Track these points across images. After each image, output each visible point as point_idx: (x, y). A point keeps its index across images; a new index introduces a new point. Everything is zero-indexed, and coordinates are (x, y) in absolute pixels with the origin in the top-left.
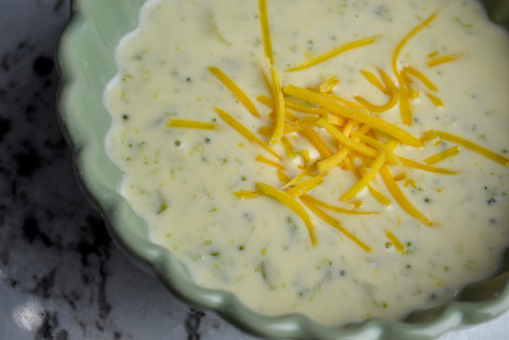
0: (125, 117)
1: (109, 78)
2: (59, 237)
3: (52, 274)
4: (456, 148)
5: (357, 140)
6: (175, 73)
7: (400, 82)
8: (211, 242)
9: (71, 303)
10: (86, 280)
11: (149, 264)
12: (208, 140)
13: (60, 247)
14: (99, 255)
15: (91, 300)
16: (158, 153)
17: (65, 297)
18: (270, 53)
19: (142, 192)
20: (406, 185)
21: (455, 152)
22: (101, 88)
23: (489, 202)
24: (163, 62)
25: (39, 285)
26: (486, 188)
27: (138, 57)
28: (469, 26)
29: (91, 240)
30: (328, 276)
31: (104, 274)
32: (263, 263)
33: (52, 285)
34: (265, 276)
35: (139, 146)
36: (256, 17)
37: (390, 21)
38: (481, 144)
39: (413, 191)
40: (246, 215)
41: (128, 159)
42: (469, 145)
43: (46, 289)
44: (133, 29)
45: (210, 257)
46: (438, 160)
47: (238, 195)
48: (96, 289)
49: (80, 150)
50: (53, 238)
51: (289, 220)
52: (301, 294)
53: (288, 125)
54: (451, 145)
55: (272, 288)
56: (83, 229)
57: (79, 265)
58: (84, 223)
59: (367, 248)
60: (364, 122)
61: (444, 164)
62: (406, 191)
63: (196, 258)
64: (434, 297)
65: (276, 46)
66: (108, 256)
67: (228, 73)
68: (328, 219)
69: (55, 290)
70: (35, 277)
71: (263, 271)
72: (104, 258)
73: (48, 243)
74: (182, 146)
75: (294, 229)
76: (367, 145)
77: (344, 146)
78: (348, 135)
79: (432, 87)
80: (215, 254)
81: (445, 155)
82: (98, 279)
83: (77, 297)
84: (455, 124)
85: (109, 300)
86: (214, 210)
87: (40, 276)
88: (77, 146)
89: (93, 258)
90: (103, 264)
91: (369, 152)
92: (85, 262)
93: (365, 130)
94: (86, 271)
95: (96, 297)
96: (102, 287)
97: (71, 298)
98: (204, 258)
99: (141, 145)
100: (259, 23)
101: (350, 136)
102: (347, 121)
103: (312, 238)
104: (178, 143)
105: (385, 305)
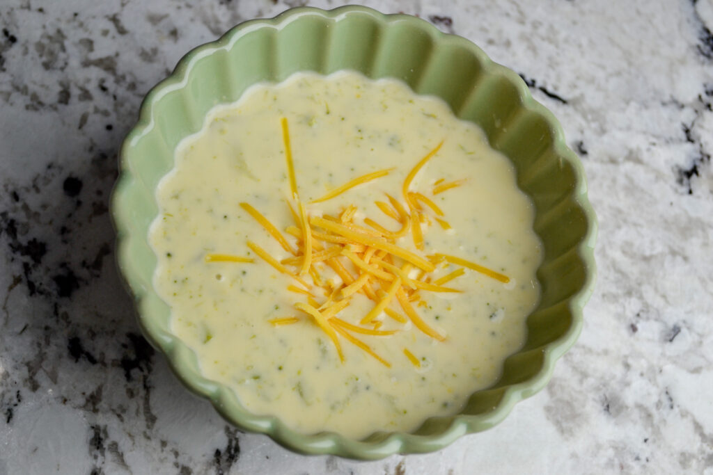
0: (169, 255)
1: (151, 220)
2: (102, 354)
3: (99, 390)
4: (463, 269)
5: (376, 266)
6: (211, 211)
7: (411, 210)
8: (252, 367)
9: (119, 416)
10: (131, 394)
11: (207, 397)
12: (244, 273)
13: (104, 364)
14: (141, 370)
15: (137, 412)
16: (201, 287)
17: (113, 411)
18: (295, 188)
19: (189, 324)
20: (420, 305)
21: (462, 273)
22: (146, 229)
23: (491, 317)
24: (199, 200)
25: (88, 401)
26: (488, 304)
27: (176, 197)
28: (471, 153)
29: (133, 356)
30: (356, 390)
31: (147, 388)
32: (299, 383)
33: (100, 400)
34: (301, 394)
35: (183, 281)
36: (282, 152)
37: (402, 151)
38: (484, 264)
39: (425, 311)
40: (281, 341)
41: (175, 294)
42: (473, 266)
43: (94, 404)
44: (171, 169)
45: (252, 380)
46: (446, 281)
47: (273, 323)
48: (141, 402)
49: (140, 300)
50: (97, 357)
51: (320, 342)
52: (333, 408)
53: (315, 255)
54: (457, 267)
55: (308, 404)
56: (124, 346)
57: (123, 380)
58: (124, 340)
59: (388, 365)
60: (380, 249)
61: (450, 285)
62: (418, 311)
63: (240, 382)
64: (445, 405)
65: (300, 180)
66: (150, 370)
67: (259, 209)
68: (353, 340)
69: (103, 405)
70: (84, 394)
71: (299, 390)
72: (146, 372)
73: (92, 361)
74: (223, 279)
75: (324, 352)
76: (385, 270)
77: (365, 272)
78: (368, 262)
79: (439, 212)
80: (256, 378)
81: (452, 276)
82: (142, 393)
83: (124, 411)
84: (462, 248)
85: (154, 412)
86: (254, 336)
87: (88, 393)
88: (137, 297)
89: (135, 372)
90: (145, 378)
91: (387, 276)
92: (128, 377)
93: (382, 255)
94: (130, 385)
95: (142, 410)
96: (147, 400)
97: (119, 412)
98: (248, 382)
99: (185, 281)
100: (284, 158)
101: (370, 263)
102: (367, 248)
103: (341, 356)
104: (219, 277)
105: (405, 412)
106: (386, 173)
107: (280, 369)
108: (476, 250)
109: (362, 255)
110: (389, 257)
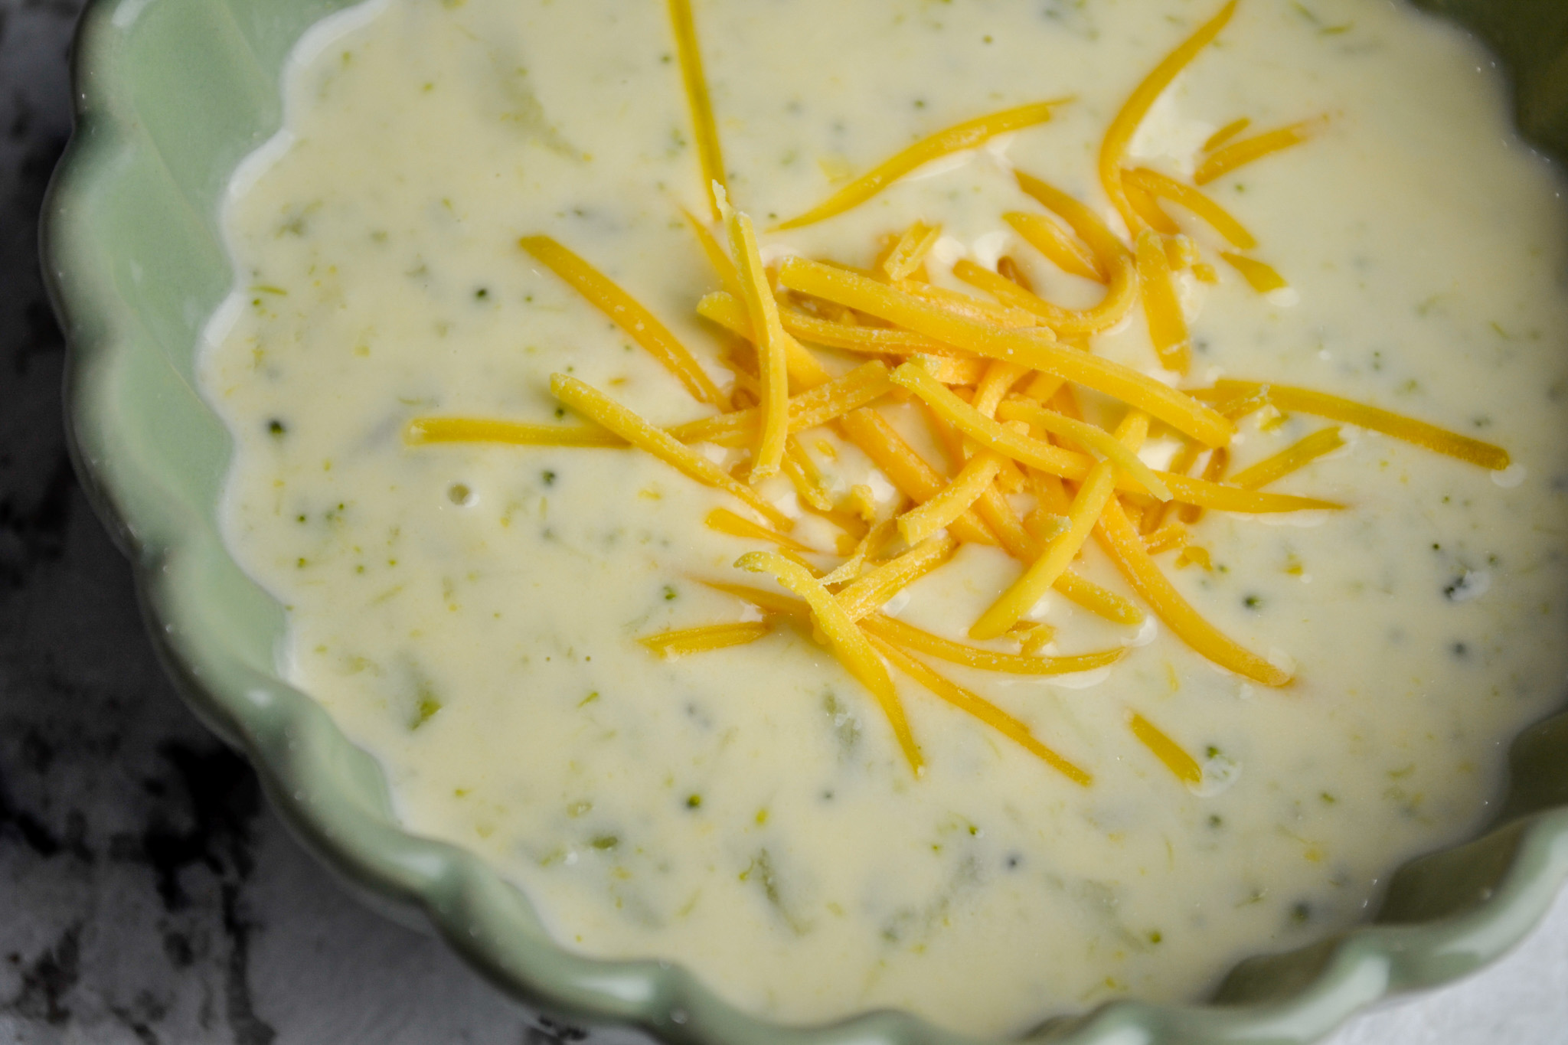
0: (276, 427)
1: (209, 305)
2: (78, 819)
3: (70, 943)
4: (1334, 431)
5: (1023, 428)
6: (421, 272)
7: (1134, 233)
8: (589, 806)
9: (141, 1031)
10: (182, 951)
11: (413, 899)
12: (549, 477)
13: (84, 854)
14: (216, 867)
15: (206, 1016)
16: (396, 532)
17: (121, 1013)
18: (715, 167)
19: (356, 664)
20: (1184, 561)
21: (1334, 442)
22: (188, 340)
23: (1449, 591)
24: (379, 238)
25: (29, 982)
26: (1436, 547)
27: (296, 227)
28: (1337, 30)
29: (183, 822)
30: (969, 869)
31: (238, 928)
32: (764, 852)
33: (73, 978)
34: (772, 893)
35: (329, 516)
36: (666, 59)
37: (1093, 35)
38: (1410, 409)
39: (1204, 584)
40: (691, 710)
41: (301, 563)
42: (1370, 418)
43: (52, 993)
44: (269, 133)
45: (592, 852)
46: (1279, 475)
47: (656, 646)
48: (219, 979)
49: (159, 560)
50: (59, 828)
51: (831, 705)
52: (890, 935)
53: (800, 401)
54: (1314, 424)
55: (798, 929)
56: (154, 787)
57: (153, 907)
58: (152, 766)
59: (1079, 775)
60: (1036, 366)
61: (1295, 484)
62: (1182, 582)
63: (547, 859)
64: (1301, 912)
65: (736, 151)
66: (245, 868)
67: (595, 254)
68: (949, 692)
69: (83, 994)
70: (15, 958)
71: (765, 878)
72: (231, 875)
73: (43, 843)
74: (475, 501)
75: (850, 737)
76: (1052, 439)
77: (985, 451)
78: (991, 414)
79: (1240, 235)
80: (606, 842)
81: (1299, 455)
82: (221, 945)
83: (158, 1012)
84: (1324, 355)
85: (265, 1011)
86: (594, 696)
87: (30, 956)
88: (147, 549)
89: (196, 879)
90: (230, 895)
91: (1060, 462)
92: (172, 895)
93: (1043, 391)
94: (178, 923)
95: (220, 1006)
96: (238, 970)
97: (140, 1017)
98: (572, 857)
99: (336, 514)
100: (674, 79)
101: (999, 417)
102: (984, 367)
103: (912, 751)
104: (460, 494)
105: (1156, 939)
106: (1041, 115)
107: (692, 803)
108: (1377, 363)
109: (970, 391)
110: (1067, 397)
